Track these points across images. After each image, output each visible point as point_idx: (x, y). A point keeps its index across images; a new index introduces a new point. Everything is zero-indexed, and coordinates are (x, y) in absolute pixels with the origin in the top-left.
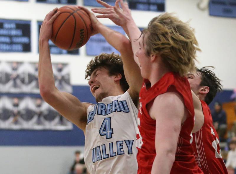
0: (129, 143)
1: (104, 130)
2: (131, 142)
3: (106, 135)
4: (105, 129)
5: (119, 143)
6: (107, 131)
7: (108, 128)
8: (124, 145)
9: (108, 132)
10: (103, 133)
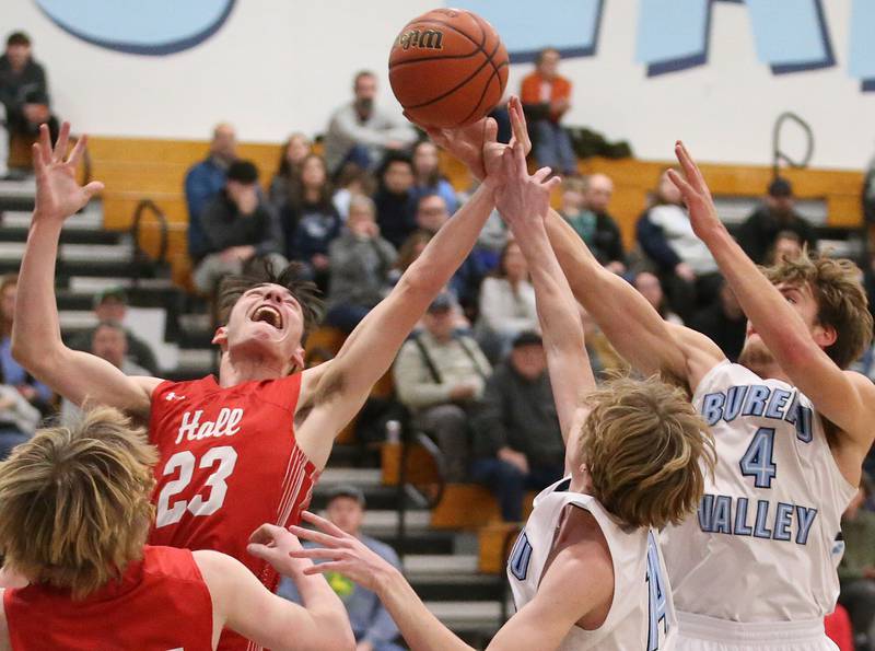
0: (807, 515)
1: (753, 462)
2: (812, 512)
3: (756, 475)
4: (756, 459)
5: (783, 509)
6: (761, 466)
7: (764, 457)
8: (794, 517)
9: (764, 469)
10: (748, 469)
